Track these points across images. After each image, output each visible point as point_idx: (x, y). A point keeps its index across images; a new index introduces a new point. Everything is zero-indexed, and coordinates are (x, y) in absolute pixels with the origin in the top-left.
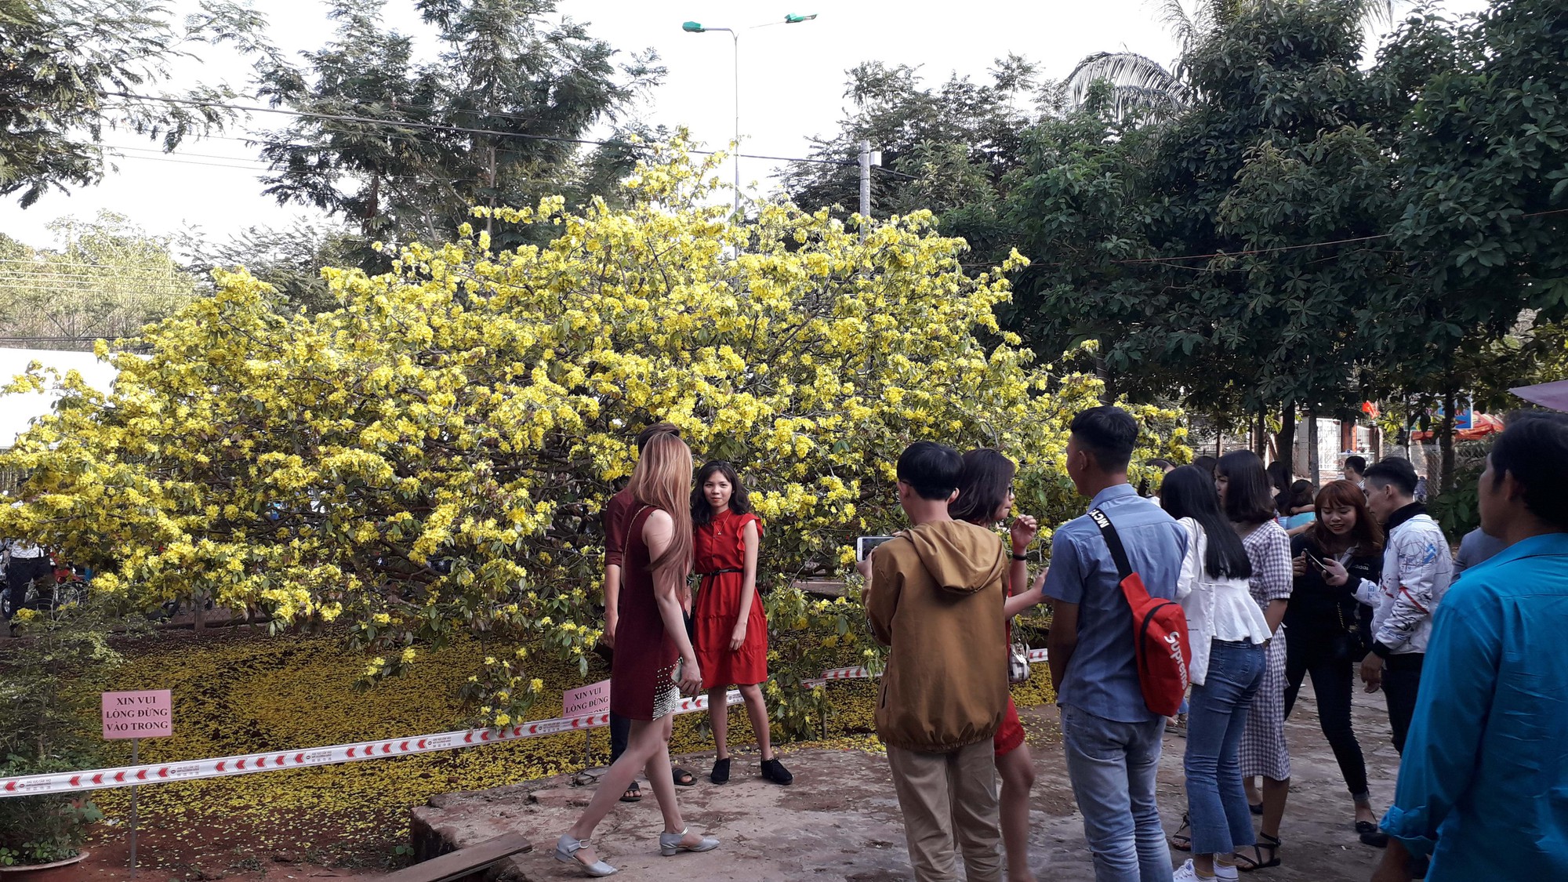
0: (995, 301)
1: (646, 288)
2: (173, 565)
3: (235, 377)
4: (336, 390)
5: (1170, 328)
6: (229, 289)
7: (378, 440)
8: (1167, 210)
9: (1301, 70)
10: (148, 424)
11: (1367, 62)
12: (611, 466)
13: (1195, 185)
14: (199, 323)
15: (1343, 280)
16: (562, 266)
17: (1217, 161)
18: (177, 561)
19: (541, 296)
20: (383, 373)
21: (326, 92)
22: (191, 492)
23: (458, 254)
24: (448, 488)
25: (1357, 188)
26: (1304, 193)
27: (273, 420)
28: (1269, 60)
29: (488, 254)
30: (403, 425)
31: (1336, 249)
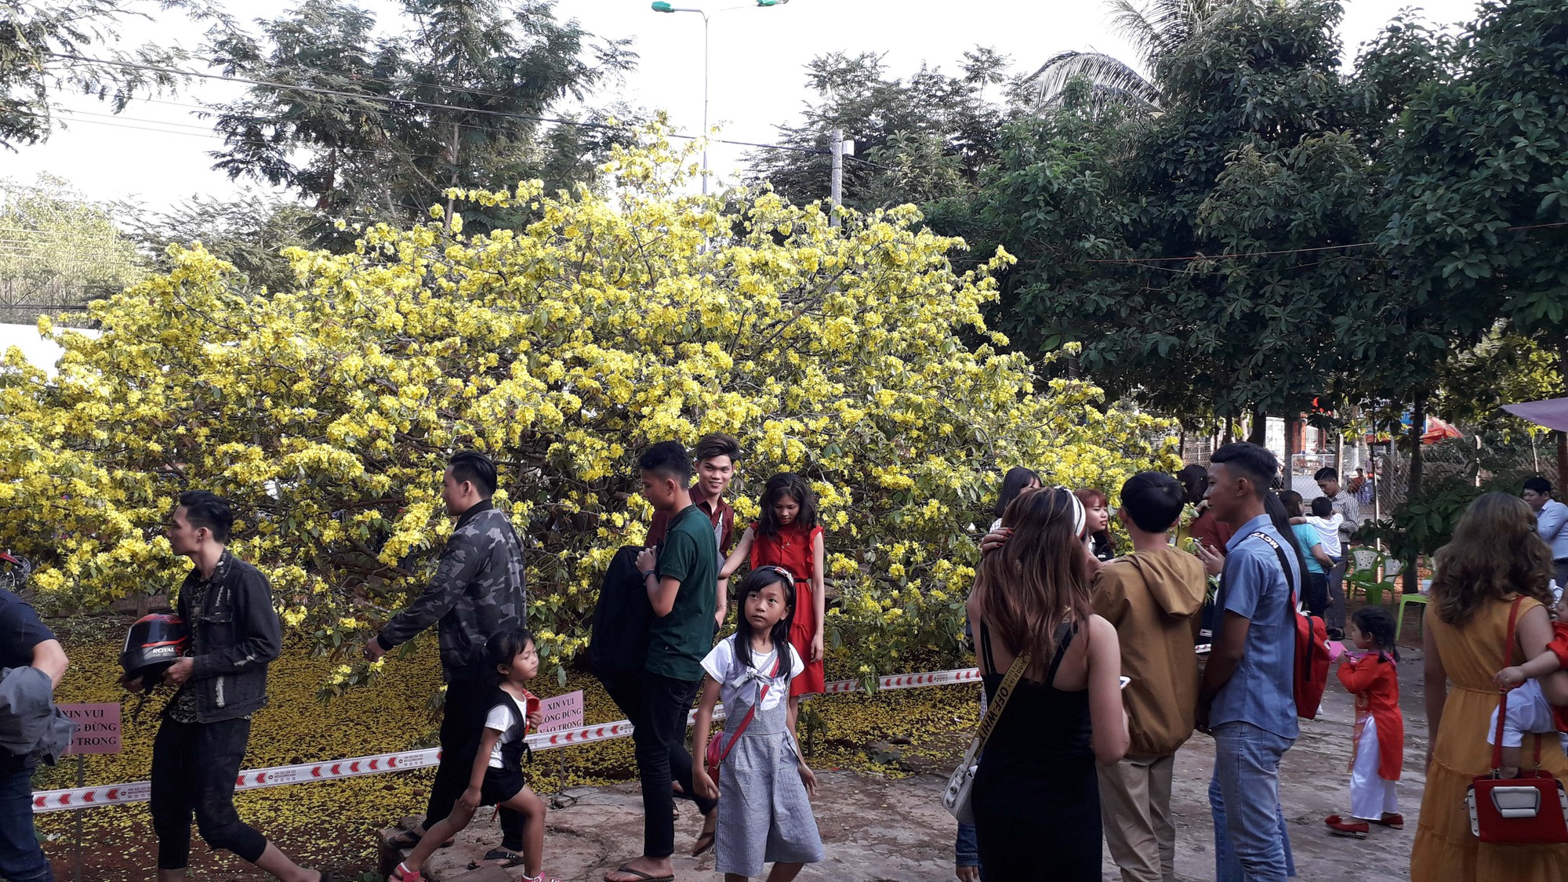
0: (982, 300)
1: (627, 277)
2: (124, 563)
3: (188, 359)
4: (301, 379)
5: (1144, 329)
6: (186, 267)
7: (347, 434)
8: (1145, 211)
9: (1281, 74)
10: (97, 409)
11: (1347, 68)
12: (592, 467)
13: (1173, 187)
14: (152, 302)
15: (1323, 285)
16: (540, 254)
17: (1197, 163)
18: (128, 559)
19: (518, 284)
20: (353, 363)
21: (282, 62)
22: (141, 482)
23: (428, 237)
24: (418, 486)
25: (1339, 195)
26: (1286, 198)
27: (231, 407)
28: (1249, 63)
29: (459, 238)
30: (373, 419)
31: (1315, 256)
